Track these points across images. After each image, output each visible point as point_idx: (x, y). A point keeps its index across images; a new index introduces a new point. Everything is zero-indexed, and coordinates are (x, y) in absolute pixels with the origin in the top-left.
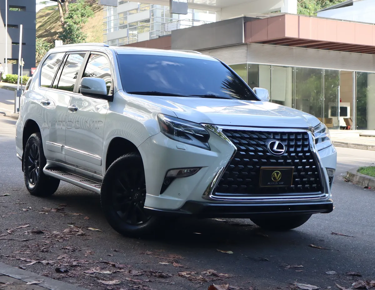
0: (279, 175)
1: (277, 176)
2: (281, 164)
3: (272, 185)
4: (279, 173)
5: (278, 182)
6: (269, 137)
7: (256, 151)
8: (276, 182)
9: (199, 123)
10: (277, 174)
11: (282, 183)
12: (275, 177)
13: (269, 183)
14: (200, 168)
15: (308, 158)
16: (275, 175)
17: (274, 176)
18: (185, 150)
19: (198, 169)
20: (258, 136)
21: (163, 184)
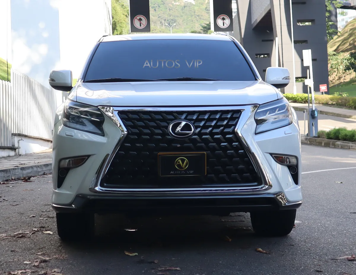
0: (185, 161)
1: (183, 163)
2: (189, 149)
3: (177, 174)
4: (185, 160)
5: (185, 170)
6: (178, 117)
7: (152, 134)
8: (182, 171)
9: (96, 106)
10: (183, 161)
11: (191, 172)
12: (180, 165)
13: (172, 172)
14: (89, 156)
15: (230, 141)
16: (179, 162)
17: (177, 163)
18: (72, 136)
19: (87, 157)
20: (162, 117)
21: (59, 177)
